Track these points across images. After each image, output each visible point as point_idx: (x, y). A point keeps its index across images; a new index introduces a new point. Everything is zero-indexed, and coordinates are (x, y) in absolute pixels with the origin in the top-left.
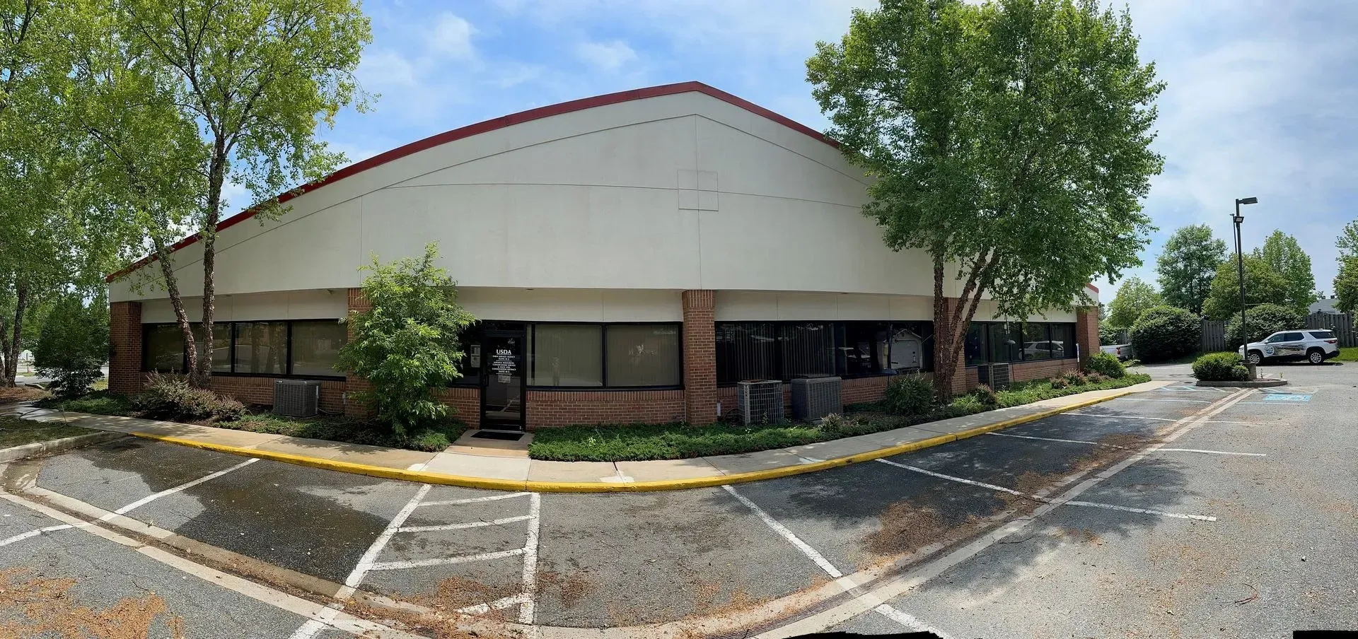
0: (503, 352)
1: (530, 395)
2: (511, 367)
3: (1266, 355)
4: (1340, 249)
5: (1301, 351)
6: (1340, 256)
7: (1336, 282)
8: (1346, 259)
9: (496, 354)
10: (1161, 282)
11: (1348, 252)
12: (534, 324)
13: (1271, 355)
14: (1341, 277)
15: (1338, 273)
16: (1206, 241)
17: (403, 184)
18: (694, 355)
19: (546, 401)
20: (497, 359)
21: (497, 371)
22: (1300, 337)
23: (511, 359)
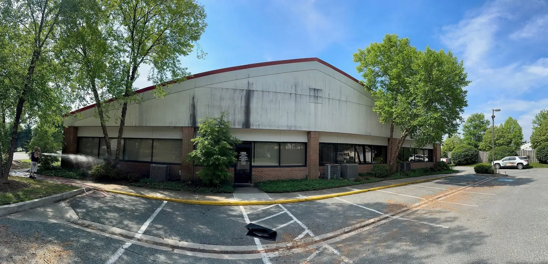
0: (243, 153)
1: (253, 169)
2: (246, 159)
3: (502, 165)
4: (533, 124)
5: (515, 164)
6: (533, 127)
7: (531, 138)
8: (536, 129)
9: (240, 154)
10: (464, 135)
11: (536, 125)
12: (255, 142)
13: (504, 165)
14: (533, 136)
15: (532, 134)
16: (482, 120)
17: (207, 86)
18: (312, 154)
19: (259, 172)
20: (241, 155)
21: (241, 160)
22: (515, 159)
23: (246, 156)
